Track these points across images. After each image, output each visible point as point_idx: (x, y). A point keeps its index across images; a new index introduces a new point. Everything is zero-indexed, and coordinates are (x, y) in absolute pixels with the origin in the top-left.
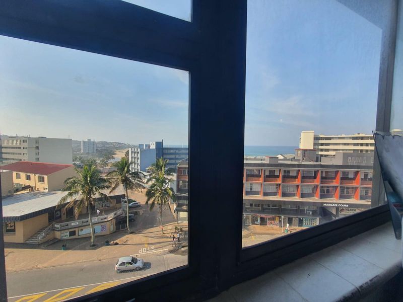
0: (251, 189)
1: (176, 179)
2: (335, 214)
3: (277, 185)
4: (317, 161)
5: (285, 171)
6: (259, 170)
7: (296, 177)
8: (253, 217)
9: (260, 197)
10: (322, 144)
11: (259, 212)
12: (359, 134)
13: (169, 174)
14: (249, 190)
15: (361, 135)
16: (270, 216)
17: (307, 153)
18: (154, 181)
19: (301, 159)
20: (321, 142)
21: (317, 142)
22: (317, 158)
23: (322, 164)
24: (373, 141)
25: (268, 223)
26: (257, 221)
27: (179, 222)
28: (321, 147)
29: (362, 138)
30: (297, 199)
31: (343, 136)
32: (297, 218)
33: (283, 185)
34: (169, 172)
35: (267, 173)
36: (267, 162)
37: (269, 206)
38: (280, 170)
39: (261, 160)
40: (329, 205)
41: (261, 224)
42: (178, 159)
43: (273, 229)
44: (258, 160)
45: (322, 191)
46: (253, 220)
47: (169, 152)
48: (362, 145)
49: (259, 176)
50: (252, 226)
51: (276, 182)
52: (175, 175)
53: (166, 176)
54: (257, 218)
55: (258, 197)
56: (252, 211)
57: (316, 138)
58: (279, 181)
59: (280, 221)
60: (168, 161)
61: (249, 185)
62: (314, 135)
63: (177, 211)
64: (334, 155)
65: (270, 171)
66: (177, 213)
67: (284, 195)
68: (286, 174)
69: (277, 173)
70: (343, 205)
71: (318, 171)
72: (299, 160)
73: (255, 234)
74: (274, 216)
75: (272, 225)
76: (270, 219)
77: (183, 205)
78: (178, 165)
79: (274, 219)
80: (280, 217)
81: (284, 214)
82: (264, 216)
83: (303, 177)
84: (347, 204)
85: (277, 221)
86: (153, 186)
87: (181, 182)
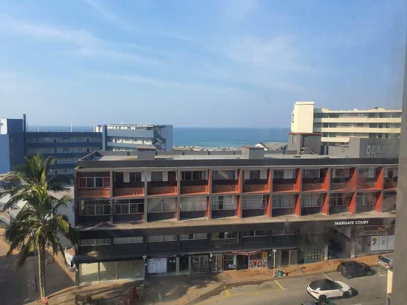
0: (221, 206)
1: (73, 197)
2: (350, 237)
3: (264, 197)
4: (322, 153)
5: (275, 172)
6: (234, 171)
7: (294, 181)
8: (225, 257)
9: (236, 220)
10: (326, 125)
11: (235, 247)
12: (376, 108)
13: (57, 188)
14: (217, 209)
15: (381, 110)
16: (254, 252)
17: (307, 139)
18: (22, 204)
19: (299, 151)
20: (324, 120)
21: (318, 120)
22: (322, 148)
23: (331, 157)
24: (398, 120)
25: (249, 264)
26: (232, 262)
27: (82, 284)
28: (324, 130)
29: (381, 115)
30: (296, 217)
31: (356, 111)
32: (296, 251)
33: (274, 197)
34: (56, 184)
35: (247, 177)
36: (245, 156)
37: (252, 233)
38: (268, 171)
39: (234, 153)
40: (343, 223)
41: (238, 268)
42: (72, 156)
43: (258, 273)
44: (229, 153)
45: (332, 202)
46: (225, 262)
47: (41, 140)
48: (381, 125)
49: (233, 182)
50: (223, 274)
51: (262, 192)
52: (72, 188)
53: (51, 193)
54: (231, 258)
55: (232, 219)
56: (224, 247)
57: (318, 115)
58: (268, 190)
59: (270, 259)
60: (53, 161)
61: (217, 200)
62: (315, 109)
63: (77, 262)
64: (347, 143)
65: (252, 173)
66: (78, 267)
67: (275, 213)
68: (278, 177)
69: (263, 176)
70: (361, 222)
71: (326, 169)
72: (294, 152)
73: (229, 286)
74: (260, 250)
75: (256, 267)
76: (252, 257)
77: (90, 249)
78: (76, 168)
79: (259, 256)
80: (270, 252)
81: (275, 246)
82: (244, 253)
83: (305, 181)
84: (366, 219)
85: (265, 260)
86: (24, 214)
87: (83, 202)
